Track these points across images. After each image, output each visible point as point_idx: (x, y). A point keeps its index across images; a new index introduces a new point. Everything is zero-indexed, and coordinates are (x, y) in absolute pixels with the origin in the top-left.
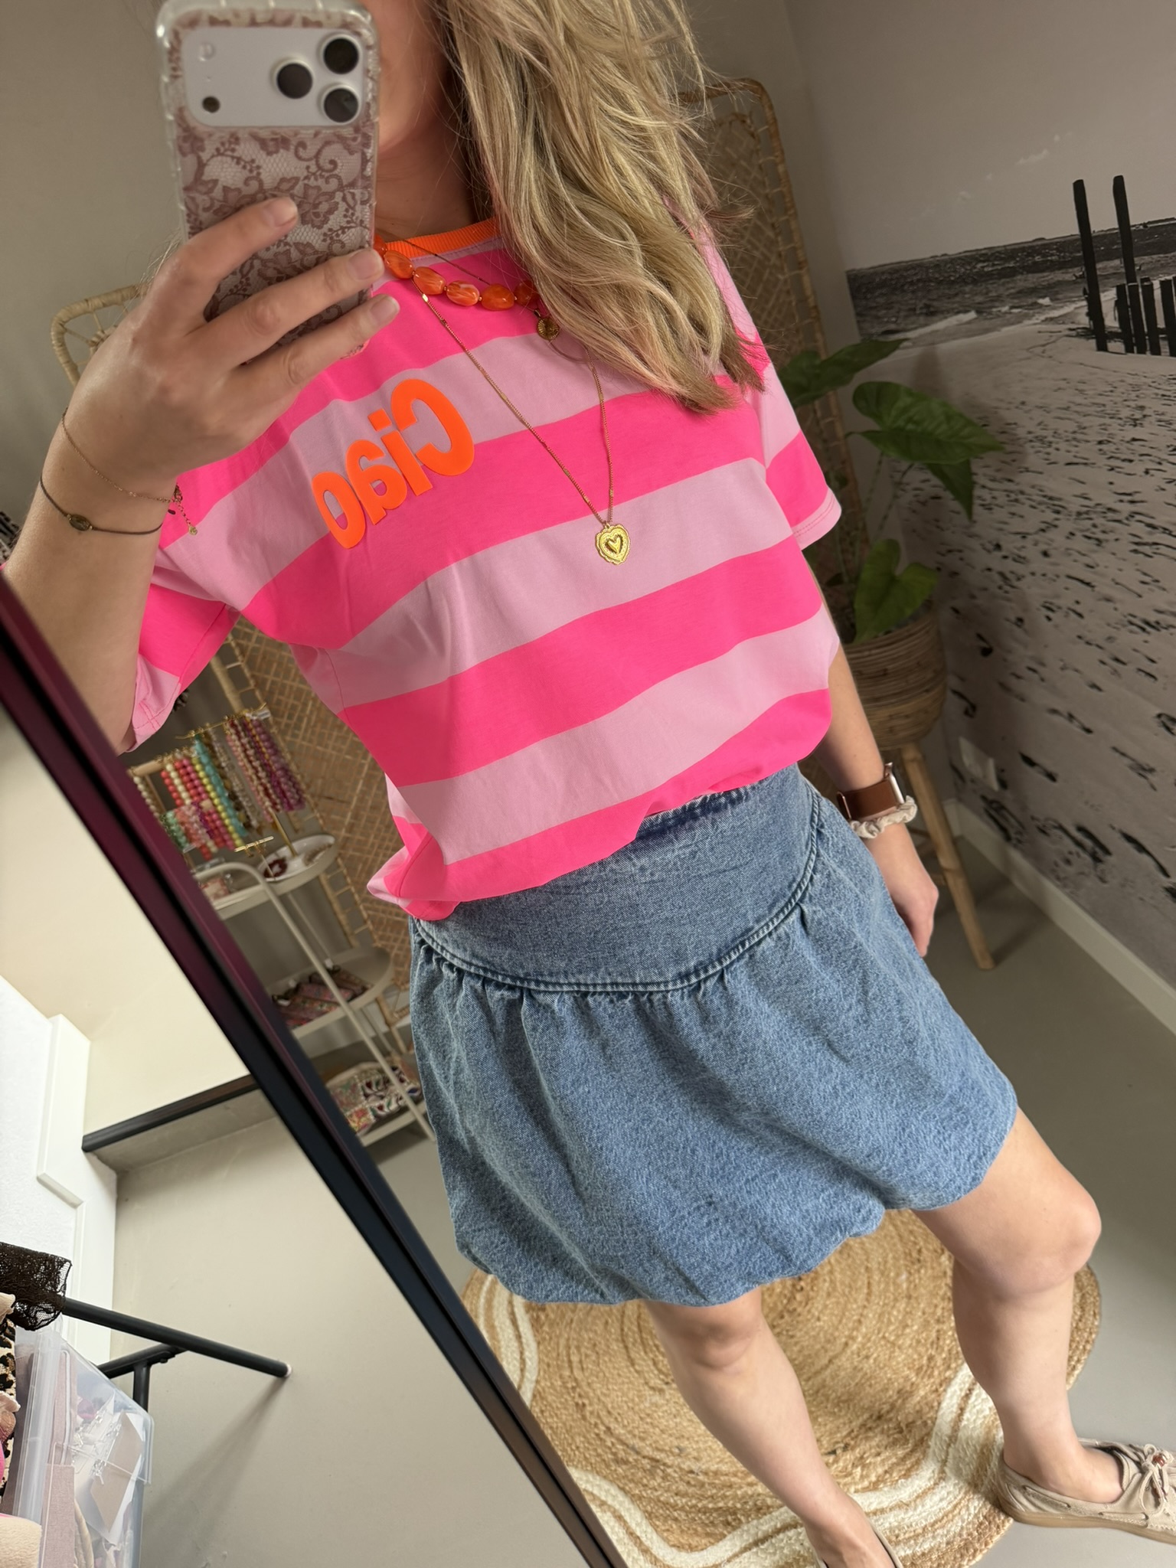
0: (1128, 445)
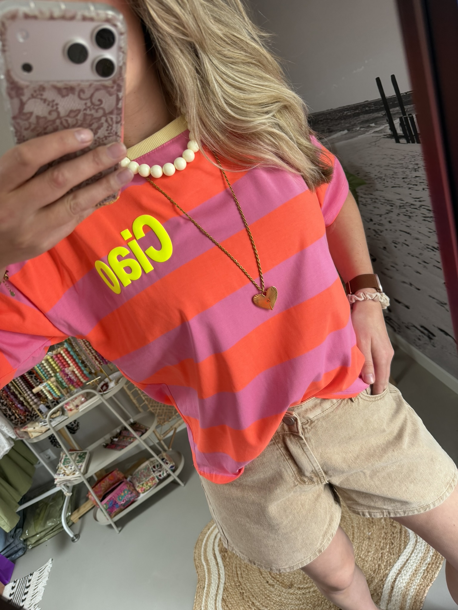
0: (414, 179)
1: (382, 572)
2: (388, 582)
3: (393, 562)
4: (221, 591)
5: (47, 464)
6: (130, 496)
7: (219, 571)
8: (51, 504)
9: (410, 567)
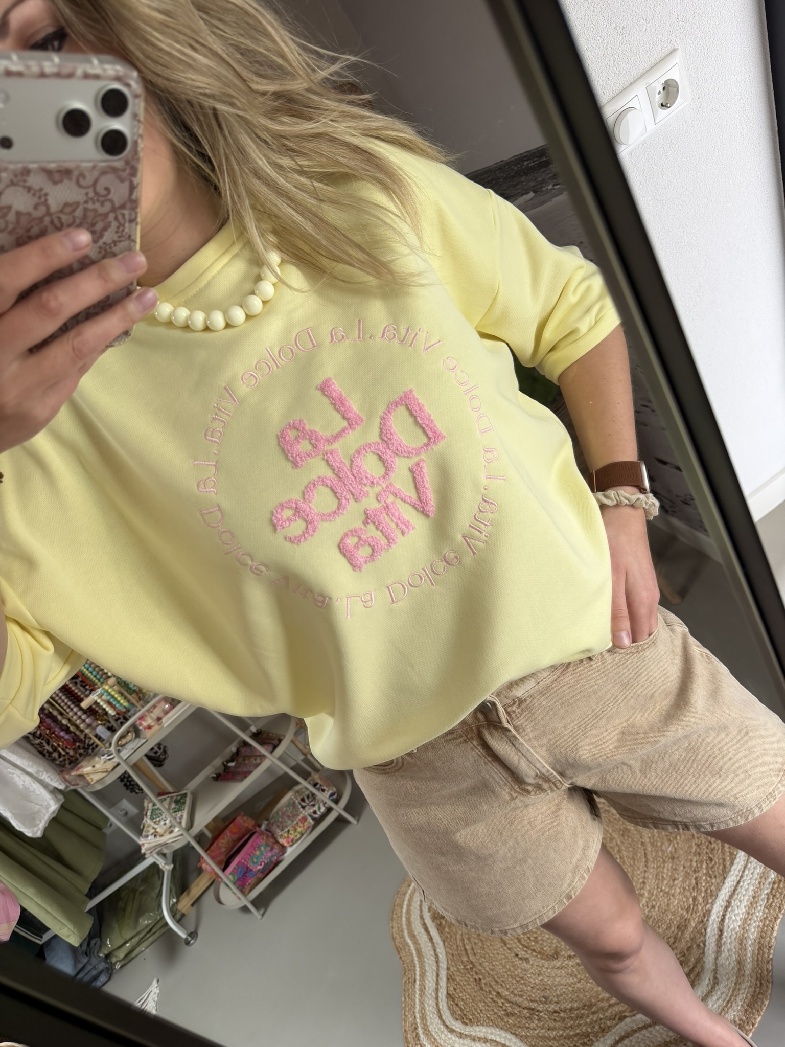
1: (700, 908)
2: (713, 923)
3: (716, 889)
4: (443, 983)
5: (126, 824)
6: (269, 854)
7: (435, 951)
8: (141, 889)
9: (744, 893)
